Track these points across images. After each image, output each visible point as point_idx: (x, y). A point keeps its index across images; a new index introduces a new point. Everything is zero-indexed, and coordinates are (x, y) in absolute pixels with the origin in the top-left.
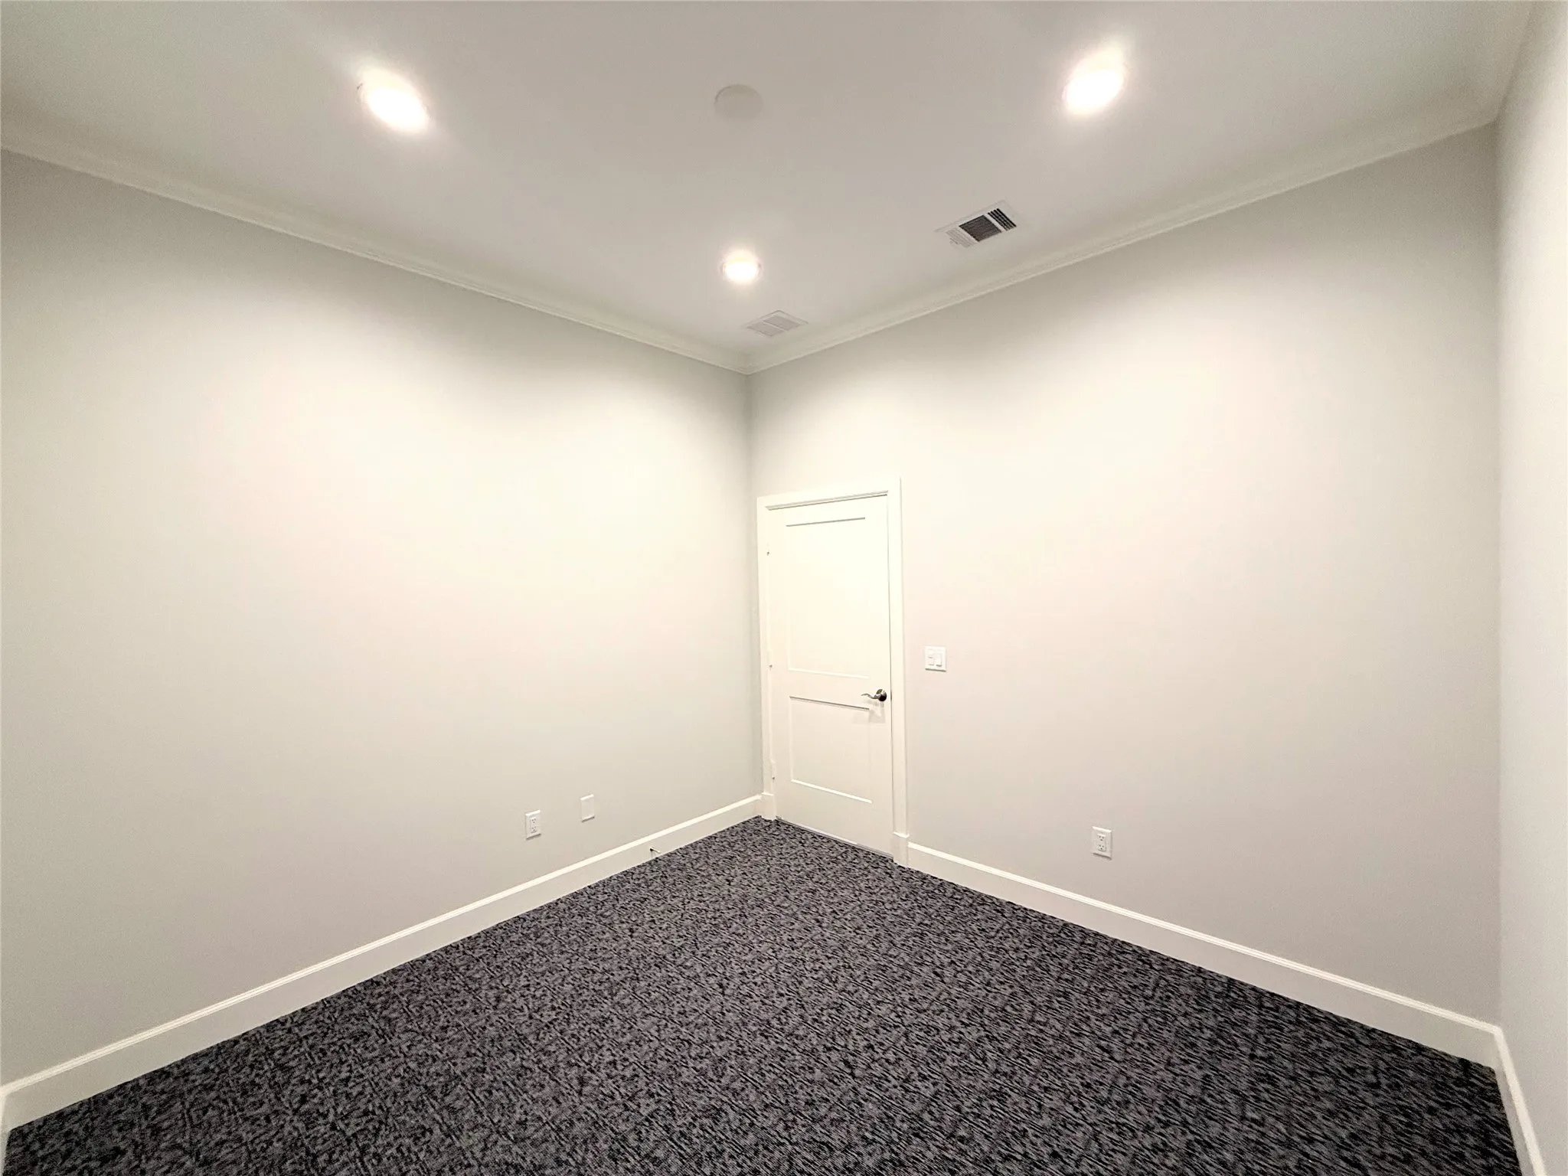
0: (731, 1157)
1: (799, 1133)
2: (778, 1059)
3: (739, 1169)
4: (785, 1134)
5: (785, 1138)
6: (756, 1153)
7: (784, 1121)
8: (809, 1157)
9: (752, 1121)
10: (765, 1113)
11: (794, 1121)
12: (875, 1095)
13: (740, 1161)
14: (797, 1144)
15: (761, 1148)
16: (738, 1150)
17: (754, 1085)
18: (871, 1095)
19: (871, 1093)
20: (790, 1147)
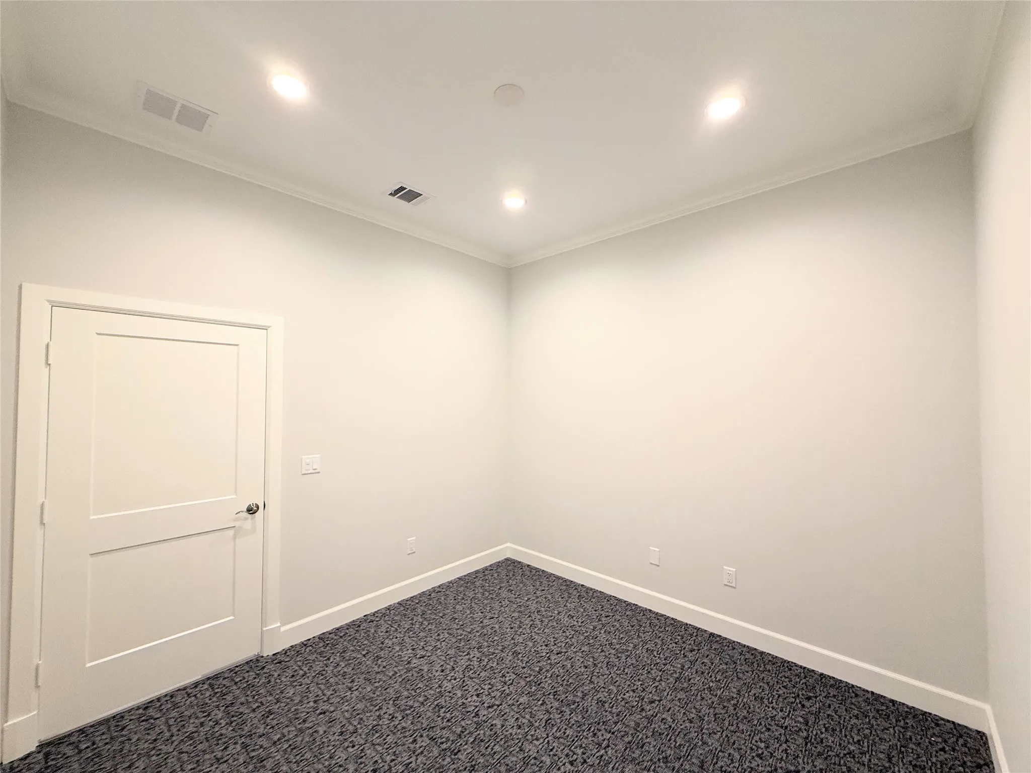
1: (541, 733)
2: (482, 744)
5: (544, 740)
7: (533, 740)
8: (556, 729)
10: (526, 751)
12: (514, 697)
14: (547, 735)
17: (504, 758)
18: (514, 699)
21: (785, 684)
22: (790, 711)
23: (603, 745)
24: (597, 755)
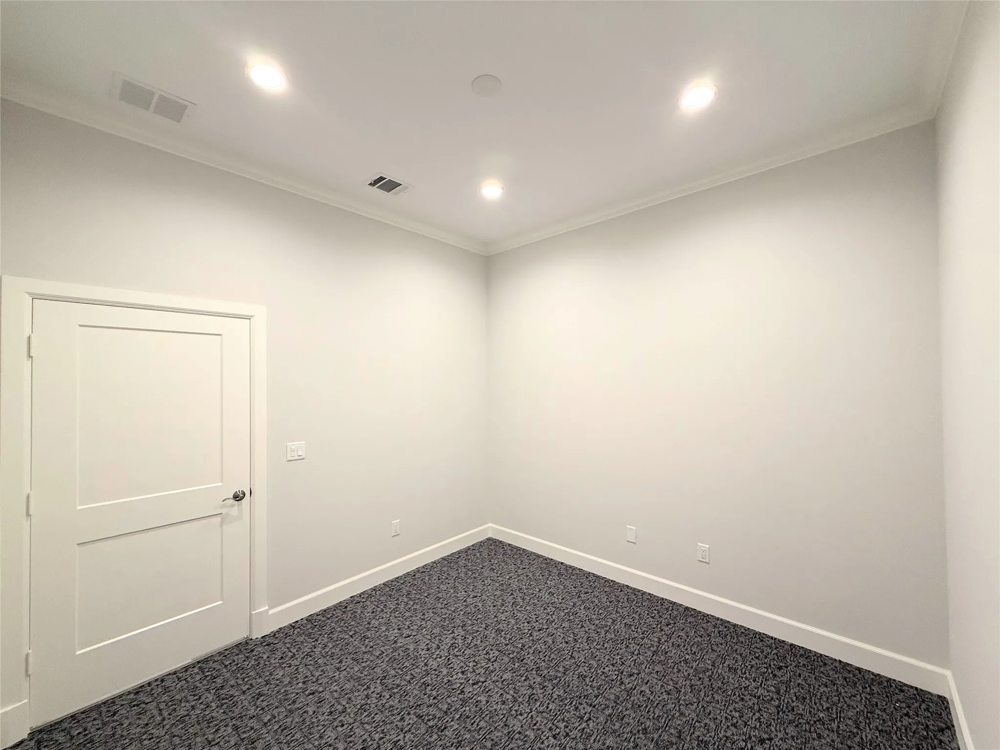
0: (543, 743)
1: (525, 708)
2: (468, 720)
3: (550, 738)
4: (525, 715)
5: (528, 715)
6: (538, 729)
7: (517, 715)
8: (539, 704)
9: (517, 733)
10: (511, 726)
11: (516, 711)
12: (498, 673)
13: (545, 738)
14: (531, 709)
15: (535, 727)
16: (538, 740)
17: (489, 733)
19: (497, 675)
20: (533, 713)
21: (757, 655)
22: (762, 682)
23: (584, 719)
24: (578, 728)
